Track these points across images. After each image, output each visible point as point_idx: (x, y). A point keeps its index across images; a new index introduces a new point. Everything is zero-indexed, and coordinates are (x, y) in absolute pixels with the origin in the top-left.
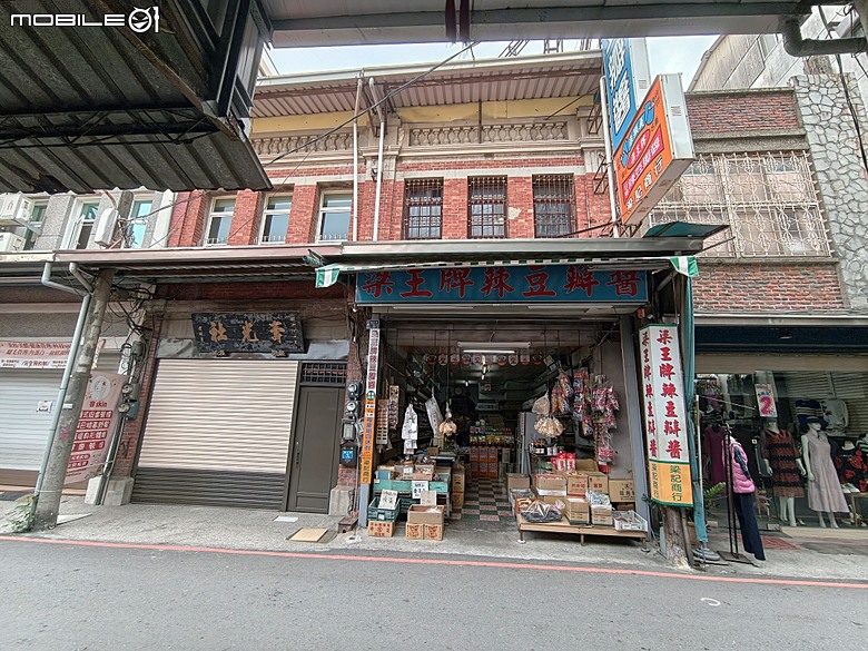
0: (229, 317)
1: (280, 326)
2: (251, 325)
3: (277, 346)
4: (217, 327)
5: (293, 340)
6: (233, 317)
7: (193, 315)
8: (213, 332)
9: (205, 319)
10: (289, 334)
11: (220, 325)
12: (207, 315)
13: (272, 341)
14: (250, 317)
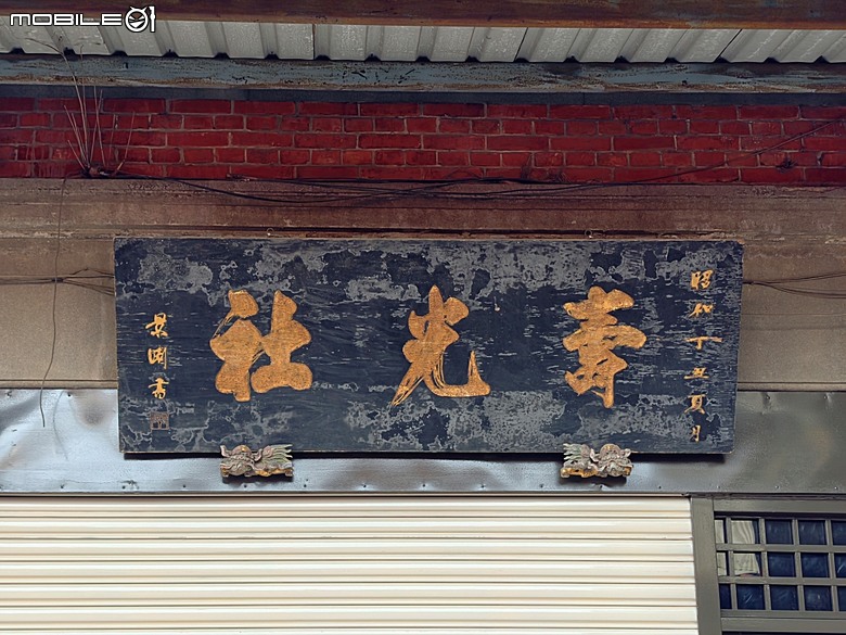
0: (342, 268)
1: (621, 316)
2: (457, 309)
3: (590, 425)
4: (262, 321)
5: (682, 388)
6: (366, 264)
7: (129, 256)
8: (234, 348)
9: (198, 276)
10: (667, 357)
11: (283, 309)
12: (211, 253)
13: (566, 395)
14: (462, 266)
